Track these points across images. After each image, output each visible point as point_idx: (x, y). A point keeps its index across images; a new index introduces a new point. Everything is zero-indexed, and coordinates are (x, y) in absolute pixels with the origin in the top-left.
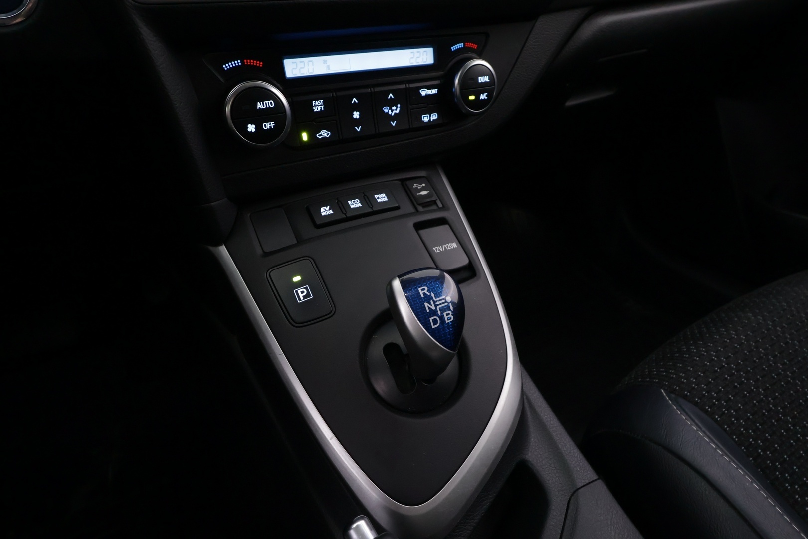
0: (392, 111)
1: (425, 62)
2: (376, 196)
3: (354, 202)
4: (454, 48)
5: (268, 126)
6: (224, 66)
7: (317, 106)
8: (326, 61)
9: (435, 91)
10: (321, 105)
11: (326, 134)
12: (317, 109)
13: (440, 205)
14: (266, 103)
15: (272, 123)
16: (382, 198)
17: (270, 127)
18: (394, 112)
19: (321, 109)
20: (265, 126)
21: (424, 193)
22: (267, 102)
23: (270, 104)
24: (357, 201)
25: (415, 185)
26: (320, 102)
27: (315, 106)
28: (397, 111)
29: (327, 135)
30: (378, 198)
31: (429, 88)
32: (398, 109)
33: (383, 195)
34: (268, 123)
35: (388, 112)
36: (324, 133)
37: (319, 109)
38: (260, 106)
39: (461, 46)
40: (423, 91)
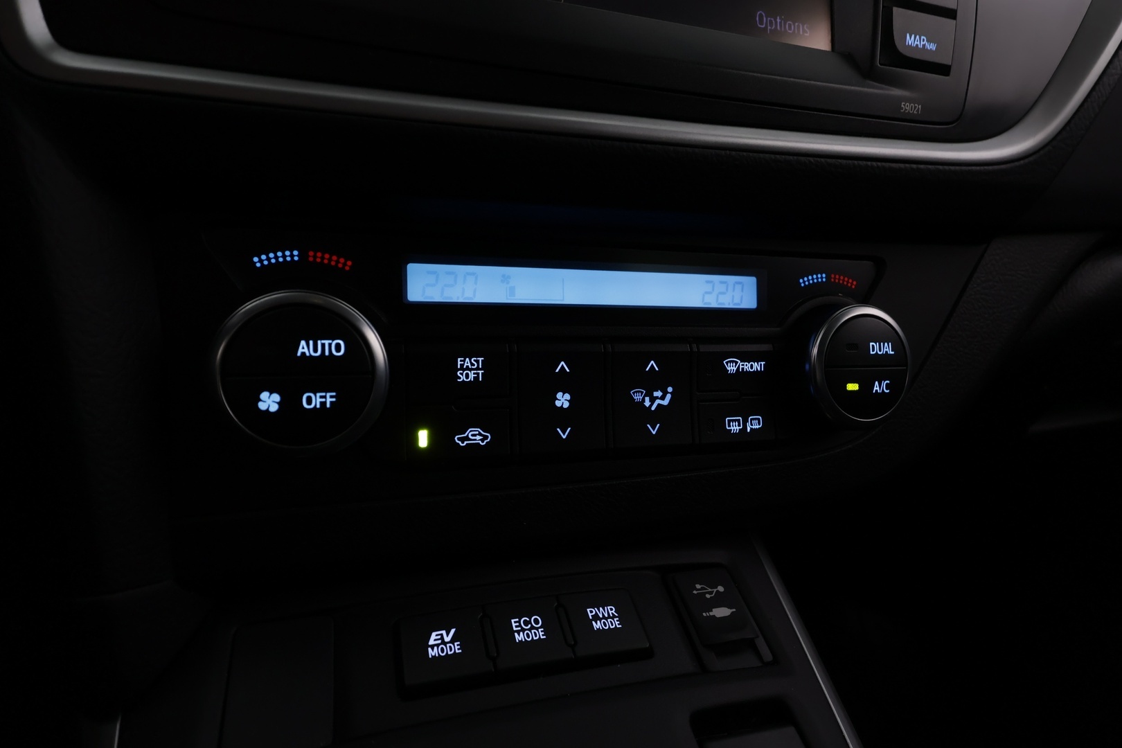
0: (653, 400)
1: (739, 304)
2: (591, 612)
3: (526, 623)
4: (804, 281)
5: (315, 400)
6: (256, 259)
7: (467, 368)
8: (509, 277)
9: (757, 366)
10: (478, 369)
11: (478, 437)
12: (467, 376)
13: (768, 656)
14: (323, 345)
15: (328, 395)
16: (605, 618)
17: (323, 404)
18: (658, 402)
19: (476, 378)
20: (309, 401)
21: (721, 612)
22: (327, 342)
23: (334, 347)
24: (536, 621)
25: (698, 586)
26: (477, 361)
27: (462, 368)
28: (666, 402)
29: (483, 441)
30: (596, 618)
31: (746, 358)
32: (669, 397)
33: (611, 610)
34: (318, 395)
35: (643, 400)
36: (475, 436)
37: (472, 376)
38: (306, 350)
39: (822, 278)
40: (730, 362)
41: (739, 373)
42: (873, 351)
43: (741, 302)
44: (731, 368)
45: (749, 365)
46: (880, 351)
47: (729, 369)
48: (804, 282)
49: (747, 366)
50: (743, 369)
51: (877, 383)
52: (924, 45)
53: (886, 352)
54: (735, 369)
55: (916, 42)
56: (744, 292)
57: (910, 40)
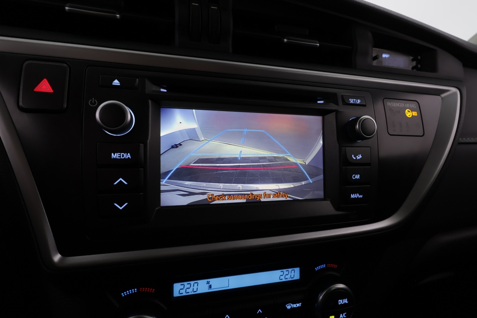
9: (298, 305)
31: (294, 303)
39: (324, 266)
40: (288, 305)
41: (292, 309)
42: (340, 303)
43: (294, 277)
44: (289, 307)
45: (295, 305)
46: (343, 302)
47: (288, 307)
48: (317, 269)
49: (295, 306)
50: (293, 307)
51: (341, 315)
52: (358, 197)
53: (345, 302)
54: (290, 307)
55: (355, 196)
56: (295, 274)
57: (352, 196)
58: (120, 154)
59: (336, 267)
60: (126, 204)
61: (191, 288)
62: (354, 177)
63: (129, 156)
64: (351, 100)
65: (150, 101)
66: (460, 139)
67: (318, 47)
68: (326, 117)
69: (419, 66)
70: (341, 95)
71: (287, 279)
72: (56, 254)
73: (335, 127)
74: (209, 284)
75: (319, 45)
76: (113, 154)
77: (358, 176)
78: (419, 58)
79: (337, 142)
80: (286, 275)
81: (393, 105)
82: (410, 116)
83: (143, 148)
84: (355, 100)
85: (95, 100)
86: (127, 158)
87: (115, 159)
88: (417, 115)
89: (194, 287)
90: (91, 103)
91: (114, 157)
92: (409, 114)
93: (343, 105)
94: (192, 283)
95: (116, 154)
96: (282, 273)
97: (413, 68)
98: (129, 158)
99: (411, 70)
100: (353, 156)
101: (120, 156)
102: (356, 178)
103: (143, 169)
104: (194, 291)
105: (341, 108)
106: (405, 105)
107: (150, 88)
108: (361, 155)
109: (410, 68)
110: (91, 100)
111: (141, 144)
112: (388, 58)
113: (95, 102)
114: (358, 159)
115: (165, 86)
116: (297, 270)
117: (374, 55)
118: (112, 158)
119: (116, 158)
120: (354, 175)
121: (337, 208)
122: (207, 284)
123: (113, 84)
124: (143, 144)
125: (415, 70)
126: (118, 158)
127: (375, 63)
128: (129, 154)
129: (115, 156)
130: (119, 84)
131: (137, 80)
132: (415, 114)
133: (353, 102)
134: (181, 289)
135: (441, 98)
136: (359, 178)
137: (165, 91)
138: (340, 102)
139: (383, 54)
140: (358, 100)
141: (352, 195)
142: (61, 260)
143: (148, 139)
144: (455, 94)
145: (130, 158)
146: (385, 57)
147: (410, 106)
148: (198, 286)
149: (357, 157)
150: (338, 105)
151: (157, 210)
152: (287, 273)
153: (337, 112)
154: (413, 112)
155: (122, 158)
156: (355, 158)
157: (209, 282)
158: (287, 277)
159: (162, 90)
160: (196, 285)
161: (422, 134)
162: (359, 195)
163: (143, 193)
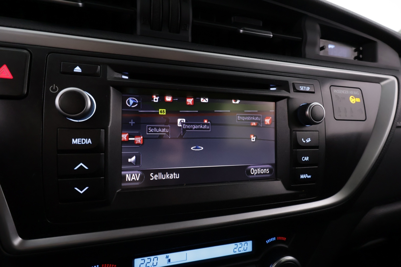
39: (274, 239)
43: (247, 249)
52: (307, 177)
55: (304, 177)
56: (248, 246)
57: (302, 177)
58: (80, 139)
59: (285, 240)
60: (87, 188)
61: (151, 262)
62: (304, 159)
63: (90, 141)
64: (301, 87)
65: (111, 88)
66: (398, 123)
67: (271, 37)
68: (279, 103)
69: (361, 56)
70: (293, 83)
71: (240, 251)
72: (16, 237)
73: (287, 112)
74: (168, 258)
75: (272, 35)
76: (73, 140)
77: (308, 158)
78: (361, 48)
79: (288, 127)
80: (240, 248)
81: (339, 92)
82: (354, 102)
83: (104, 133)
84: (305, 87)
85: (56, 87)
86: (88, 143)
87: (76, 145)
88: (360, 101)
89: (154, 262)
90: (52, 89)
91: (75, 143)
92: (353, 100)
93: (294, 92)
94: (152, 257)
95: (76, 139)
96: (236, 246)
97: (355, 58)
98: (89, 143)
99: (353, 59)
100: (303, 139)
101: (80, 141)
102: (305, 160)
103: (104, 154)
104: (154, 265)
105: (292, 95)
106: (349, 93)
107: (112, 75)
108: (310, 139)
109: (352, 58)
110: (52, 86)
111: (101, 130)
112: (334, 48)
113: (56, 88)
114: (307, 142)
115: (127, 73)
116: (250, 243)
117: (321, 46)
118: (73, 143)
119: (77, 143)
120: (304, 157)
121: (287, 188)
122: (166, 258)
123: (75, 71)
124: (104, 130)
125: (356, 60)
126: (79, 143)
127: (322, 53)
128: (89, 140)
129: (76, 141)
130: (81, 71)
131: (99, 67)
132: (358, 100)
133: (303, 89)
134: (141, 264)
135: (381, 86)
136: (308, 160)
137: (127, 78)
138: (292, 89)
139: (329, 45)
140: (308, 88)
141: (301, 175)
142: (21, 243)
143: (108, 125)
144: (393, 82)
145: (91, 143)
146: (331, 48)
147: (353, 93)
148: (157, 260)
149: (307, 140)
150: (290, 93)
151: (118, 192)
152: (240, 246)
153: (288, 98)
154: (356, 99)
155: (82, 143)
156: (304, 142)
157: (168, 256)
158: (240, 249)
159: (124, 77)
160: (156, 259)
161: (364, 119)
162: (308, 175)
163: (103, 177)
